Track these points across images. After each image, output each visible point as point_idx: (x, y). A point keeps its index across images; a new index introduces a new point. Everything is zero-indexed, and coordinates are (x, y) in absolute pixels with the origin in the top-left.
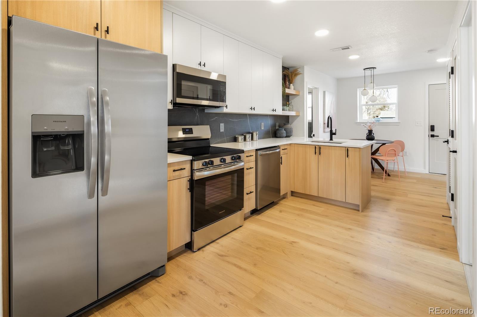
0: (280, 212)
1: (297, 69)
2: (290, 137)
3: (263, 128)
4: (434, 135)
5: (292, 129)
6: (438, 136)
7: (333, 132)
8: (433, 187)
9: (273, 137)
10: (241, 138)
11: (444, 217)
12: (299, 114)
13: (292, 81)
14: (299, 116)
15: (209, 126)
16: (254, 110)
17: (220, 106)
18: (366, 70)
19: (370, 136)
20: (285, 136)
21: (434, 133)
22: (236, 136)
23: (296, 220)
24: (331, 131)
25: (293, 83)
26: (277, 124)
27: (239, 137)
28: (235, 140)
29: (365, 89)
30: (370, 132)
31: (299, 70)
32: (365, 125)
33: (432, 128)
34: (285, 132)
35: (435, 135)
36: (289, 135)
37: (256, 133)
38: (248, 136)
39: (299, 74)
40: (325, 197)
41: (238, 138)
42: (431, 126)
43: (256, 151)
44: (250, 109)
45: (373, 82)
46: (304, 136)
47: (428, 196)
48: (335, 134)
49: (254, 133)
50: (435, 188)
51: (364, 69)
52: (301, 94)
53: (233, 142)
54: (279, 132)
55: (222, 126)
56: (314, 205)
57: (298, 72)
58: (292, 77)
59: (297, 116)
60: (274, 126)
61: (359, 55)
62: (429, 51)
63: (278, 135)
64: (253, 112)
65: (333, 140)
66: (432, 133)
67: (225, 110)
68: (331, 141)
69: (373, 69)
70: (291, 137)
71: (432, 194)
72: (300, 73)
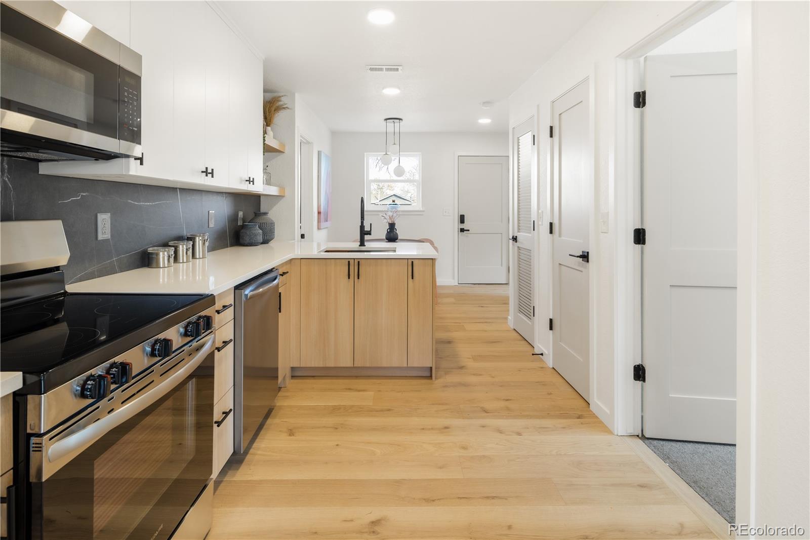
0: (290, 435)
1: (280, 97)
2: (267, 243)
3: (212, 225)
4: (463, 229)
5: (274, 225)
6: (468, 230)
7: (366, 230)
8: (479, 306)
9: (232, 245)
10: (163, 256)
11: (534, 356)
12: (284, 193)
13: (270, 120)
14: (284, 196)
15: (60, 222)
16: (212, 177)
17: (122, 152)
18: (388, 121)
19: (392, 234)
20: (262, 241)
21: (464, 226)
22: (150, 250)
23: (337, 445)
24: (362, 227)
25: (272, 125)
26: (241, 214)
27: (161, 253)
28: (146, 260)
29: (386, 154)
30: (392, 226)
31: (284, 101)
32: (385, 215)
33: (462, 219)
34: (260, 231)
35: (465, 229)
36: (268, 237)
37: (203, 237)
38: (182, 248)
39: (284, 108)
40: (368, 365)
41: (157, 254)
42: (461, 216)
43: (235, 290)
44: (202, 172)
45: (397, 142)
46: (294, 240)
47: (486, 322)
48: (369, 233)
49: (197, 238)
50: (482, 307)
51: (386, 119)
52: (287, 150)
53: (138, 267)
54: (248, 233)
55: (104, 220)
56: (350, 389)
57: (281, 103)
58: (270, 112)
59: (279, 197)
60: (233, 219)
61: (399, 88)
62: (484, 103)
63: (247, 240)
64: (208, 182)
65: (365, 246)
66: (462, 226)
67: (134, 171)
68: (363, 248)
69: (398, 120)
70: (272, 243)
71: (487, 318)
72: (285, 106)
